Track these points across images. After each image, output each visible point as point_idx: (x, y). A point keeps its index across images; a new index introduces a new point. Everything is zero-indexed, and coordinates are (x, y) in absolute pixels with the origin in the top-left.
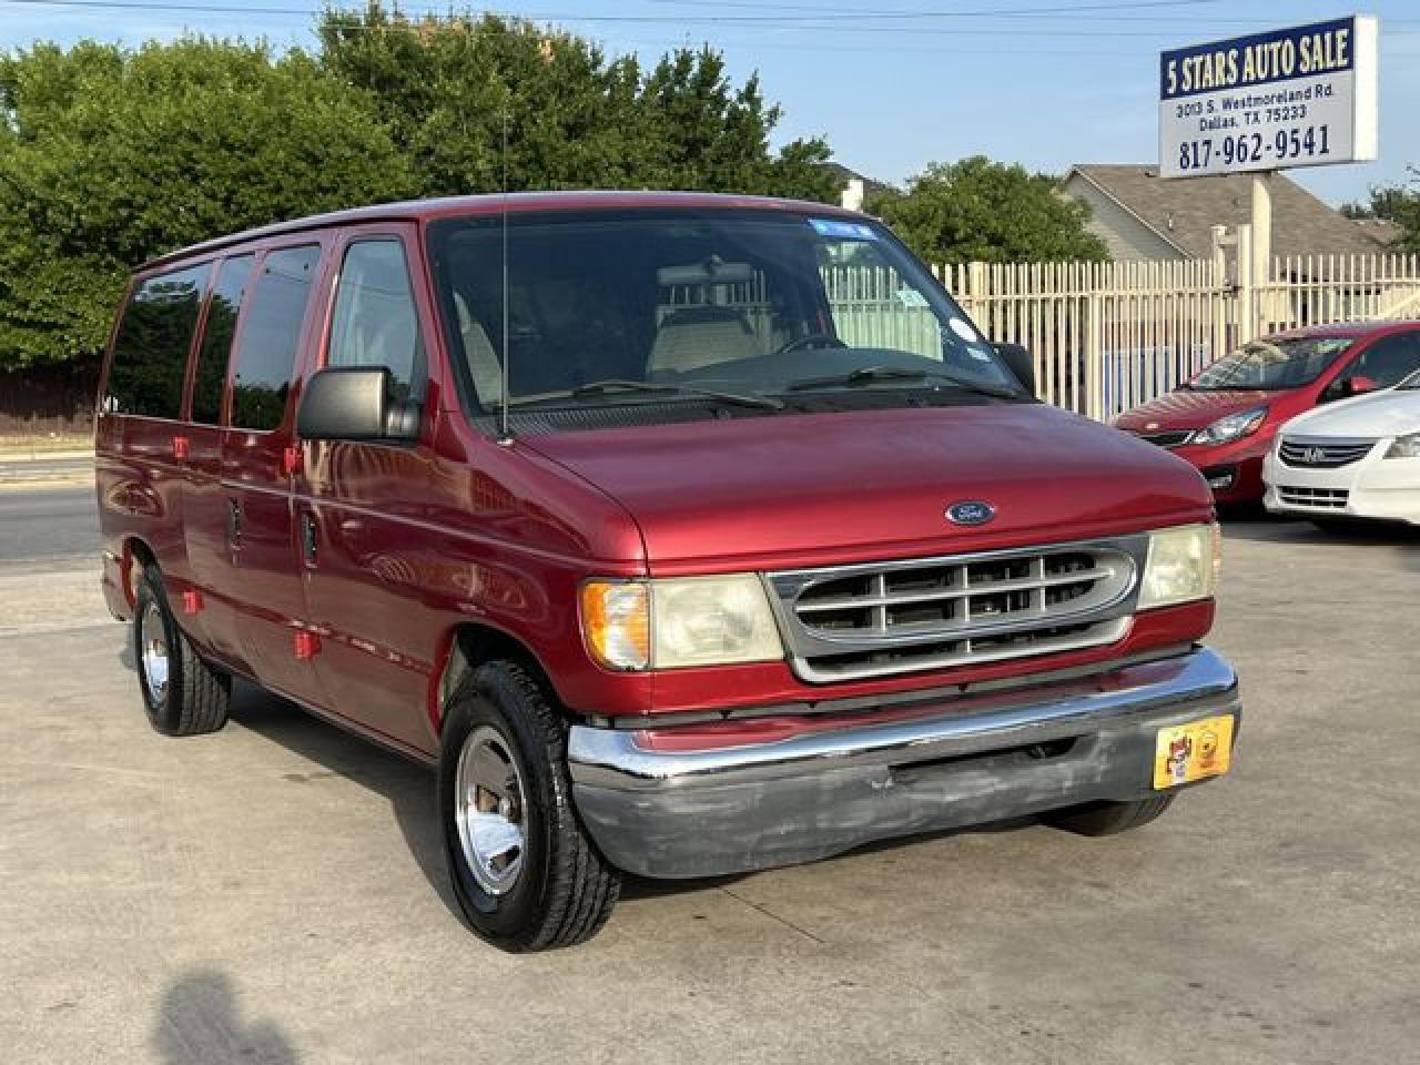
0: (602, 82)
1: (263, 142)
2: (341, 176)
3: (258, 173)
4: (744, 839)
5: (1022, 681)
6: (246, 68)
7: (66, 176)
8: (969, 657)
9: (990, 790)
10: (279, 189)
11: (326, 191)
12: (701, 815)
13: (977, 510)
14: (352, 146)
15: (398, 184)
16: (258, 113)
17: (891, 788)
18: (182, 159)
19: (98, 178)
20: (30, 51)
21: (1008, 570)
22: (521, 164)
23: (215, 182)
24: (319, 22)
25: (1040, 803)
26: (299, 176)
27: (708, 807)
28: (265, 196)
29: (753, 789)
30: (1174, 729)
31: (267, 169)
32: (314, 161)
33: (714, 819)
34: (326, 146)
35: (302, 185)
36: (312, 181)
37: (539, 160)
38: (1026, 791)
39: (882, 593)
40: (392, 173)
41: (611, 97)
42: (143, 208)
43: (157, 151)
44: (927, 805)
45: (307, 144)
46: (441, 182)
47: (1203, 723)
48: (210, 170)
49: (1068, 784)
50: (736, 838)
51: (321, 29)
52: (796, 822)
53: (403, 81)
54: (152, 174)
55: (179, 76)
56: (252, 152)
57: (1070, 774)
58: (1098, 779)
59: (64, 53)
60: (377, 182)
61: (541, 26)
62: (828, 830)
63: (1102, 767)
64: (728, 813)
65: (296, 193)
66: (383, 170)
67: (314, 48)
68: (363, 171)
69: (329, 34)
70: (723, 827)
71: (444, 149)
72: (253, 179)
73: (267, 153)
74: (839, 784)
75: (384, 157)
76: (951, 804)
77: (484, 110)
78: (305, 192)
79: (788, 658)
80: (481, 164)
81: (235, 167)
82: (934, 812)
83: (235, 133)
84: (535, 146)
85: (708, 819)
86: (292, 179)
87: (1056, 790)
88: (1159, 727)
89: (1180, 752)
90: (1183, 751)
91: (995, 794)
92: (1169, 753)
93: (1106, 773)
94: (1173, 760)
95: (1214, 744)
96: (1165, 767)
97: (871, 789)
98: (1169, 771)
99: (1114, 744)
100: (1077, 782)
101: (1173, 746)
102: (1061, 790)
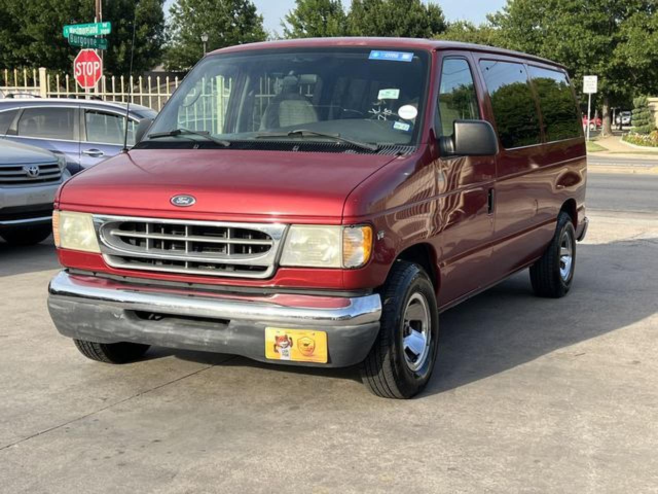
8: (186, 270)
9: (165, 332)
13: (186, 200)
17: (123, 319)
25: (191, 345)
29: (73, 304)
30: (279, 330)
38: (184, 338)
39: (147, 233)
44: (137, 331)
47: (303, 331)
49: (206, 340)
58: (226, 343)
62: (100, 330)
63: (229, 338)
74: (101, 311)
76: (146, 333)
79: (101, 253)
82: (139, 335)
87: (199, 342)
88: (267, 326)
89: (283, 343)
90: (286, 343)
91: (167, 335)
92: (275, 342)
93: (231, 341)
94: (279, 346)
95: (311, 345)
96: (273, 348)
97: (114, 316)
98: (276, 351)
99: (236, 327)
100: (212, 341)
101: (277, 338)
102: (203, 342)
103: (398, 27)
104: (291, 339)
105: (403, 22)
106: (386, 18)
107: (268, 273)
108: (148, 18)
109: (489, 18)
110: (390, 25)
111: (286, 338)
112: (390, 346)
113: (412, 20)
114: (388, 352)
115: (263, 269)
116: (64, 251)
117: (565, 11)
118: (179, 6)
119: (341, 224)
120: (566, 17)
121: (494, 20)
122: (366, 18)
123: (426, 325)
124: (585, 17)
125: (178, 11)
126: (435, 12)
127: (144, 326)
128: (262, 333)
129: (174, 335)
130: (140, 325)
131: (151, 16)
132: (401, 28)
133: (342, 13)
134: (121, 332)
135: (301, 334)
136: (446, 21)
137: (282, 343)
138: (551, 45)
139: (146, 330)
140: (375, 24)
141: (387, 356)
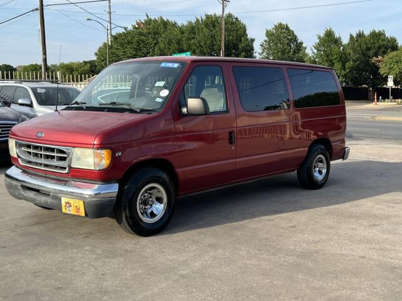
8: (42, 168)
13: (41, 134)
30: (66, 198)
38: (36, 200)
39: (32, 149)
44: (23, 195)
87: (40, 202)
88: (62, 196)
92: (65, 204)
95: (78, 207)
96: (64, 207)
98: (66, 209)
99: (52, 196)
100: (44, 202)
101: (66, 202)
102: (42, 202)
103: (372, 49)
104: (70, 203)
105: (375, 46)
106: (366, 44)
107: (66, 171)
108: (245, 49)
110: (368, 48)
112: (125, 210)
113: (380, 45)
114: (124, 212)
115: (65, 168)
118: (265, 43)
119: (93, 148)
123: (165, 200)
125: (264, 45)
127: (25, 193)
128: (60, 200)
131: (246, 48)
134: (20, 195)
137: (68, 205)
139: (25, 195)
141: (124, 215)
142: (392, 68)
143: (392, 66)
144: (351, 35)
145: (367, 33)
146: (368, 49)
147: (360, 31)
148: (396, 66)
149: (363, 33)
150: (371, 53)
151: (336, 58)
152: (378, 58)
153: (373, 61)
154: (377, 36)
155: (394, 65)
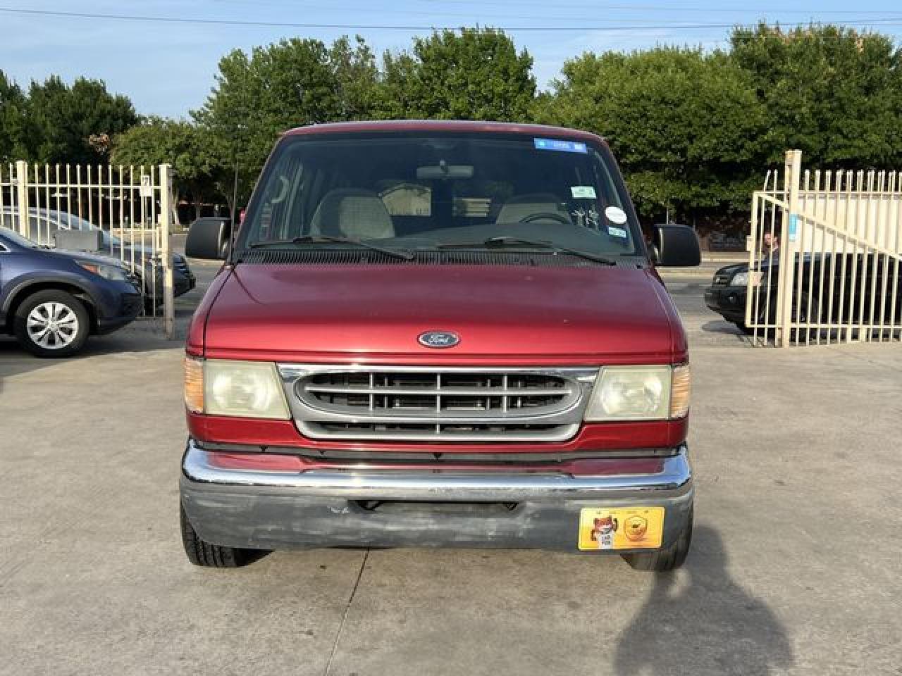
0: (891, 62)
1: (684, 100)
2: (724, 117)
3: (679, 117)
4: (246, 529)
5: (490, 457)
6: (684, 62)
7: (585, 119)
9: (423, 528)
10: (690, 125)
11: (715, 126)
12: (216, 509)
13: (445, 338)
14: (733, 101)
15: (757, 121)
16: (682, 85)
17: (345, 514)
18: (642, 109)
19: (599, 120)
20: (582, 58)
21: (489, 381)
22: (831, 110)
23: (657, 122)
24: (731, 35)
26: (702, 118)
27: (220, 505)
28: (682, 129)
29: (249, 499)
30: (601, 510)
31: (684, 114)
32: (711, 110)
33: (224, 513)
34: (719, 101)
35: (703, 123)
36: (709, 121)
37: (842, 107)
40: (753, 115)
41: (895, 70)
42: (620, 135)
43: (629, 106)
45: (707, 101)
46: (781, 121)
47: (632, 509)
48: (655, 115)
49: (491, 534)
50: (240, 528)
51: (733, 39)
52: (277, 525)
53: (771, 65)
54: (626, 118)
55: (649, 66)
56: (677, 106)
57: (494, 527)
58: (521, 535)
59: (597, 57)
60: (744, 120)
61: (858, 31)
62: (301, 534)
63: (525, 527)
64: (232, 511)
65: (699, 127)
66: (748, 114)
67: (727, 48)
68: (737, 114)
69: (736, 41)
70: (231, 519)
71: (784, 101)
72: (676, 120)
73: (685, 106)
74: (307, 506)
75: (749, 107)
77: (812, 80)
78: (704, 126)
79: (292, 420)
80: (804, 110)
81: (667, 113)
82: (378, 535)
83: (670, 96)
84: (839, 100)
85: (220, 512)
86: (698, 119)
87: (481, 537)
88: (583, 506)
89: (605, 527)
90: (609, 526)
91: (425, 531)
92: (593, 526)
93: (529, 531)
94: (598, 531)
95: (643, 525)
96: (590, 534)
97: (332, 512)
98: (594, 539)
99: (537, 512)
100: (500, 534)
101: (596, 521)
102: (486, 537)
103: (87, 118)
104: (616, 520)
105: (92, 112)
106: (72, 107)
107: (570, 432)
109: (192, 113)
110: (78, 114)
111: (609, 520)
113: (102, 111)
116: (210, 420)
117: (269, 111)
120: (270, 118)
121: (197, 116)
122: (49, 105)
124: (287, 119)
126: (123, 104)
127: (385, 522)
128: (575, 517)
129: (437, 531)
130: (377, 521)
132: (90, 118)
133: (22, 99)
134: (343, 534)
135: (629, 513)
136: (137, 114)
137: (602, 528)
138: (259, 144)
139: (390, 528)
140: (61, 113)
142: (139, 158)
143: (139, 154)
144: (33, 83)
145: (69, 83)
146: (78, 117)
147: (53, 77)
148: (146, 155)
149: (59, 82)
150: (85, 125)
151: (18, 132)
152: (99, 136)
153: (91, 143)
154: (91, 91)
155: (143, 154)
